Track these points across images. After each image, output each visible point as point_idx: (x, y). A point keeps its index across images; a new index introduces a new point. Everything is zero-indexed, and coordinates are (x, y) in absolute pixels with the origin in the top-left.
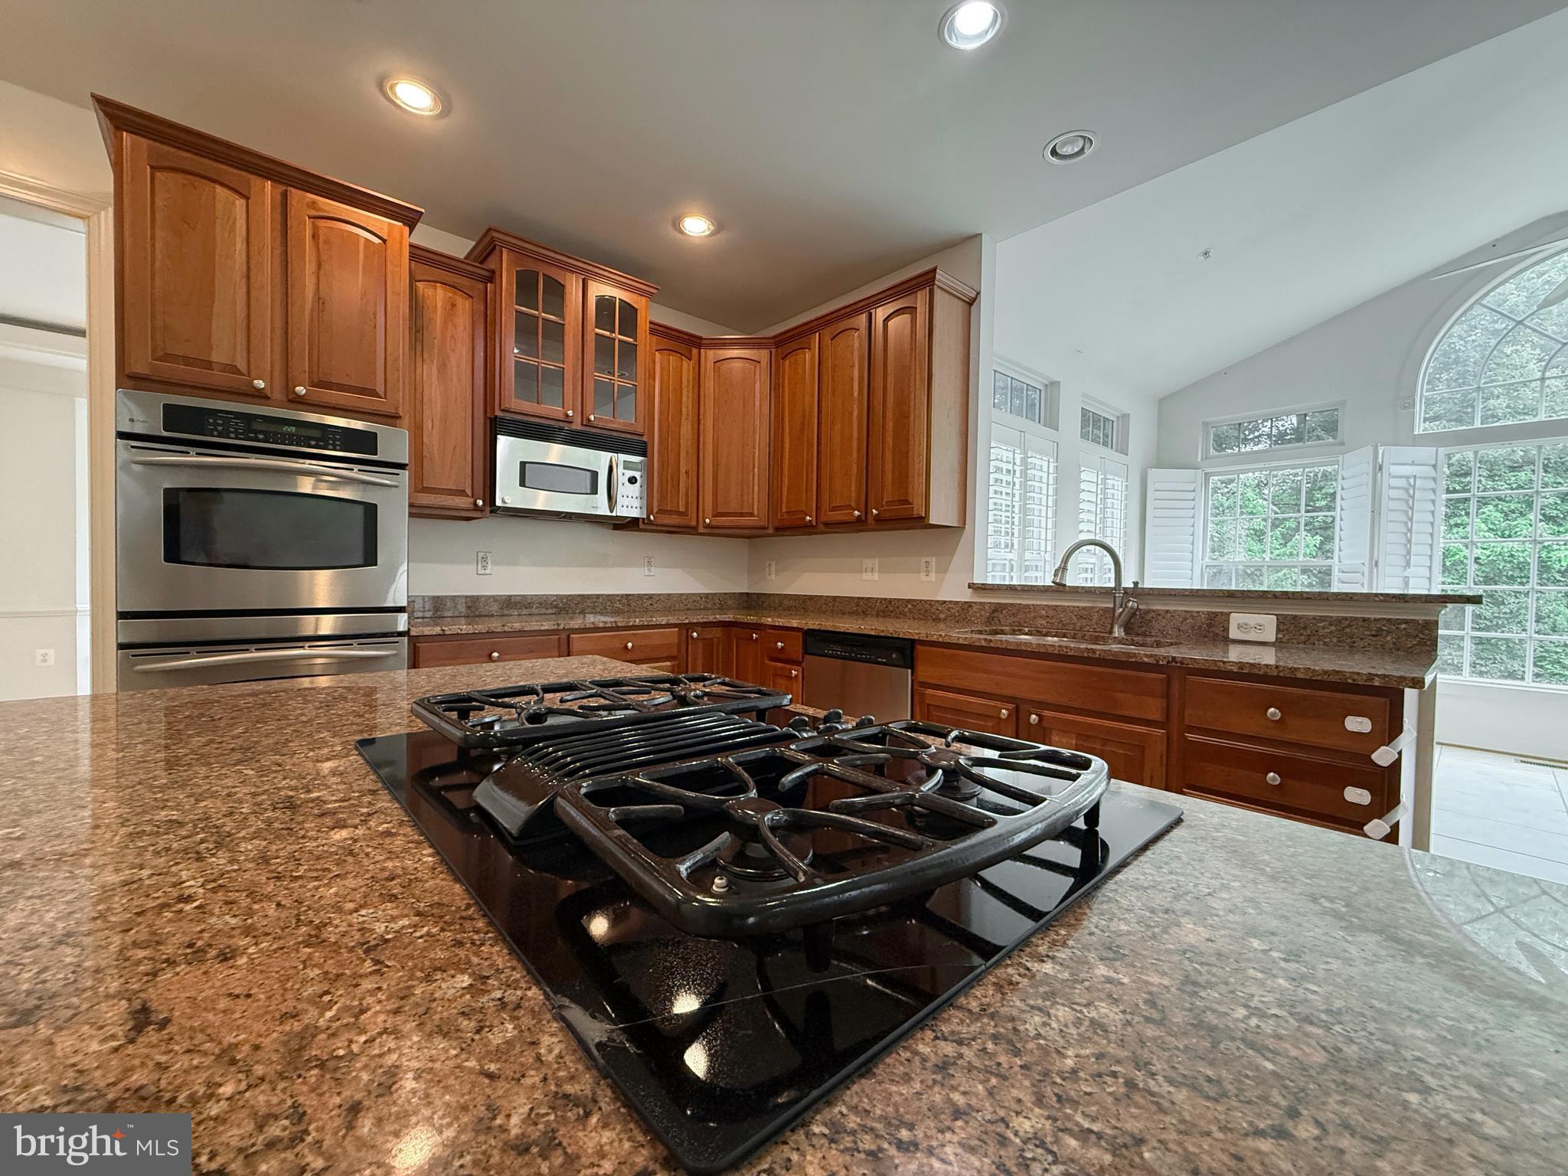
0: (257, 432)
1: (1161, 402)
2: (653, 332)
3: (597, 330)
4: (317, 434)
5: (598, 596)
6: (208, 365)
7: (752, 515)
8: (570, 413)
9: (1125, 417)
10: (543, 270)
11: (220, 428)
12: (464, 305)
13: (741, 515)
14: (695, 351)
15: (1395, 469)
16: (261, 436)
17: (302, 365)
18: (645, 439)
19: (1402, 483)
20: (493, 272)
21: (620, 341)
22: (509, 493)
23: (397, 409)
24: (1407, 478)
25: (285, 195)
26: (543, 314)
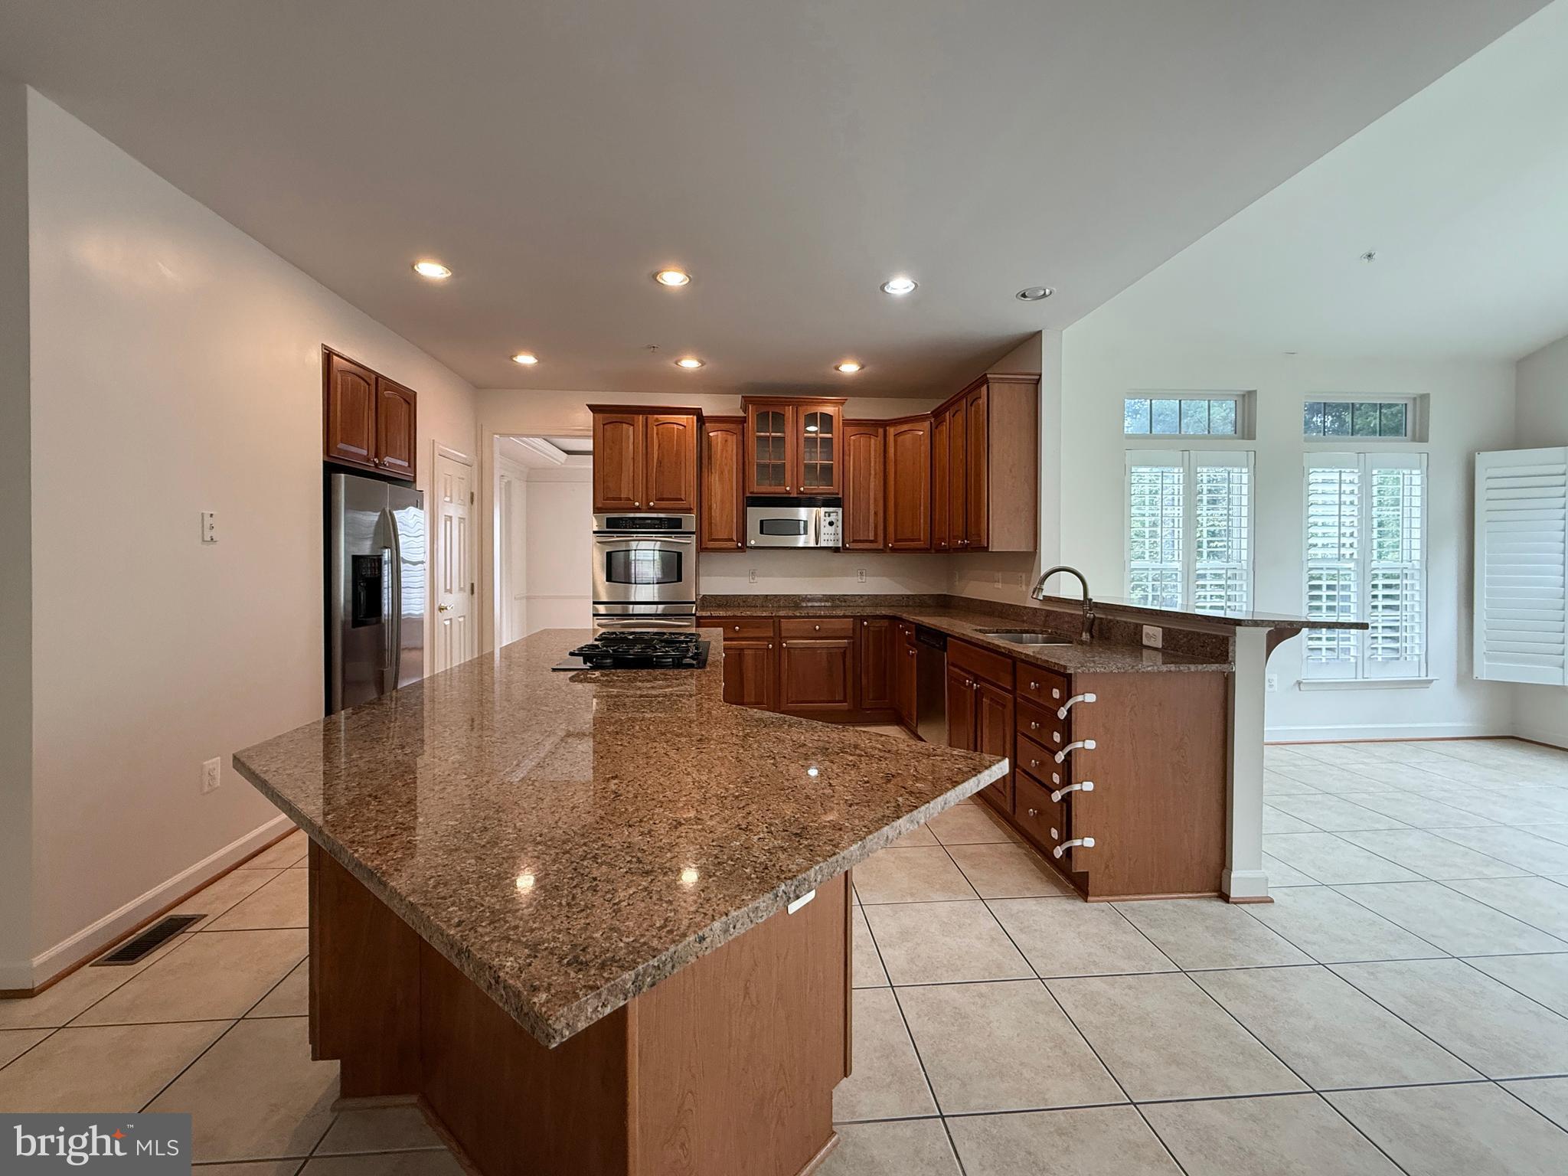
0: (637, 524)
2: (843, 425)
3: (805, 435)
4: (658, 522)
6: (620, 499)
7: (919, 540)
8: (789, 488)
9: (1427, 397)
10: (771, 410)
11: (624, 525)
12: (732, 438)
13: (913, 540)
14: (881, 430)
16: (638, 527)
17: (653, 493)
18: (840, 496)
20: (746, 417)
21: (820, 437)
22: (754, 537)
23: (690, 505)
25: (647, 418)
26: (773, 434)
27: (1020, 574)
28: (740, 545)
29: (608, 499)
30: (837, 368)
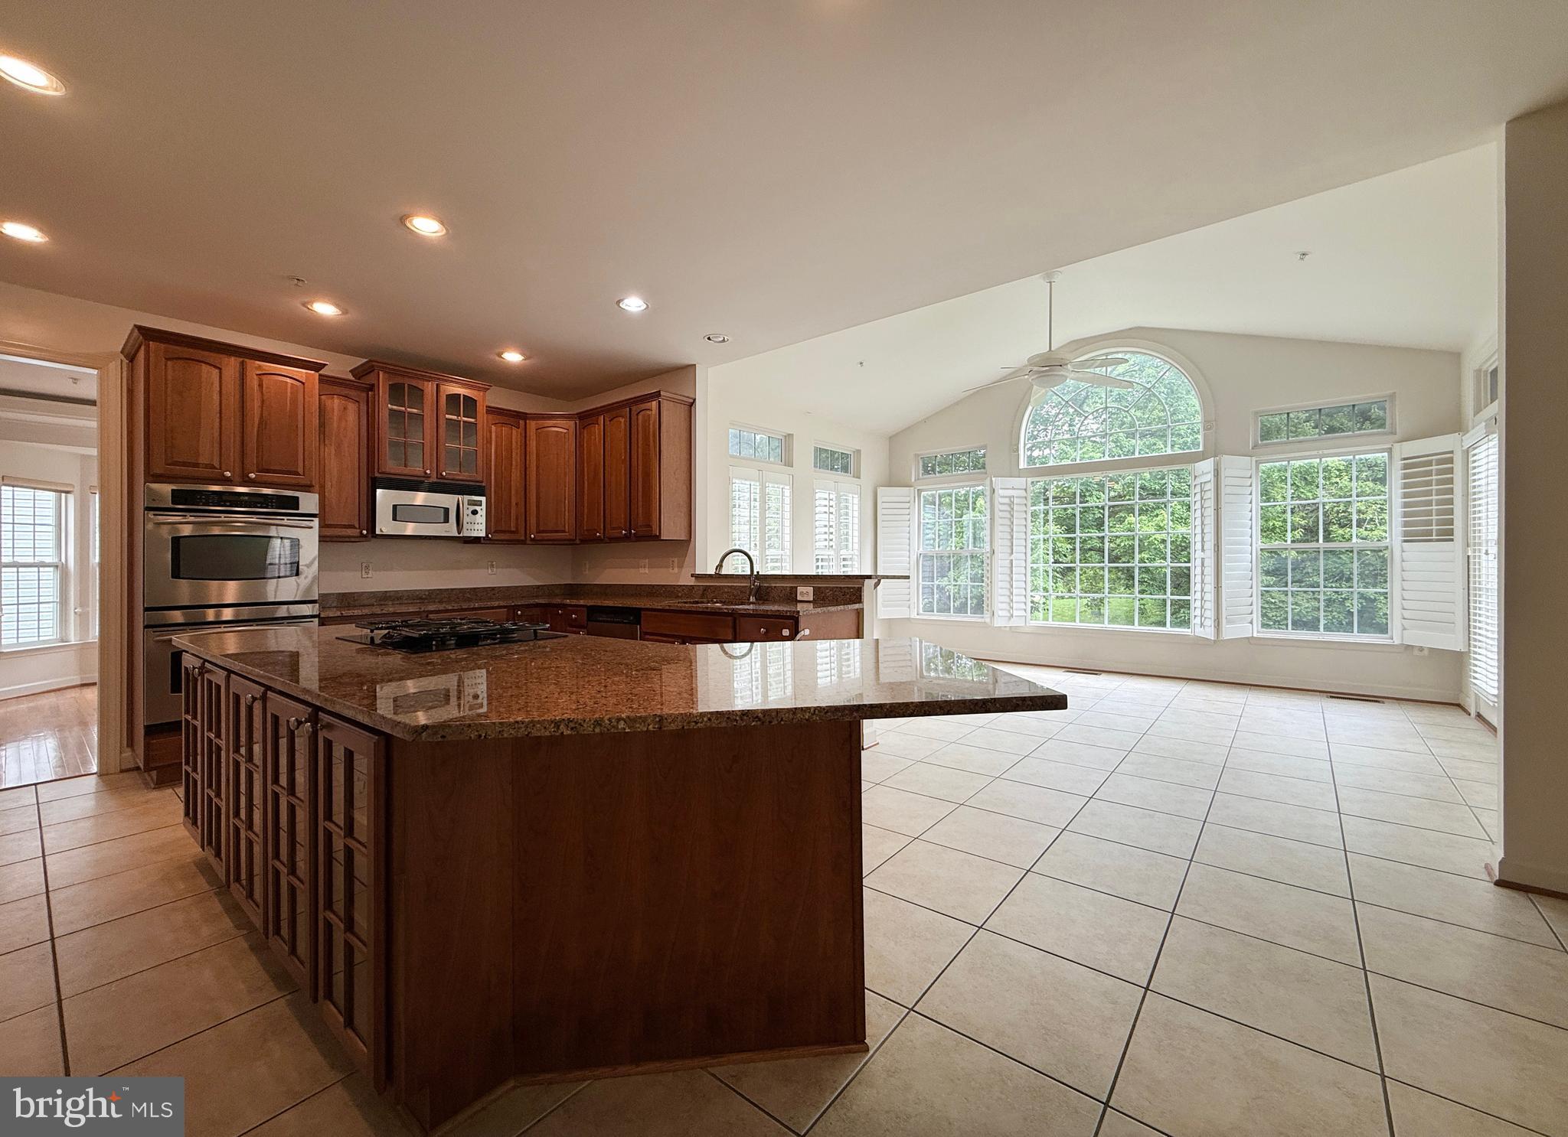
0: (225, 501)
1: (890, 438)
2: (488, 412)
3: (447, 416)
4: (262, 500)
5: (452, 590)
6: (196, 465)
7: (564, 531)
8: (428, 472)
9: (859, 451)
10: (407, 382)
11: (204, 501)
12: (352, 407)
13: (557, 532)
14: (522, 422)
15: (1001, 492)
16: (228, 504)
17: (252, 459)
18: (484, 484)
19: (1007, 501)
20: (373, 385)
21: (464, 422)
22: (384, 524)
23: (311, 481)
24: (1010, 497)
25: (242, 363)
26: (408, 409)
27: (671, 559)
28: (365, 532)
29: (175, 463)
30: (500, 355)
